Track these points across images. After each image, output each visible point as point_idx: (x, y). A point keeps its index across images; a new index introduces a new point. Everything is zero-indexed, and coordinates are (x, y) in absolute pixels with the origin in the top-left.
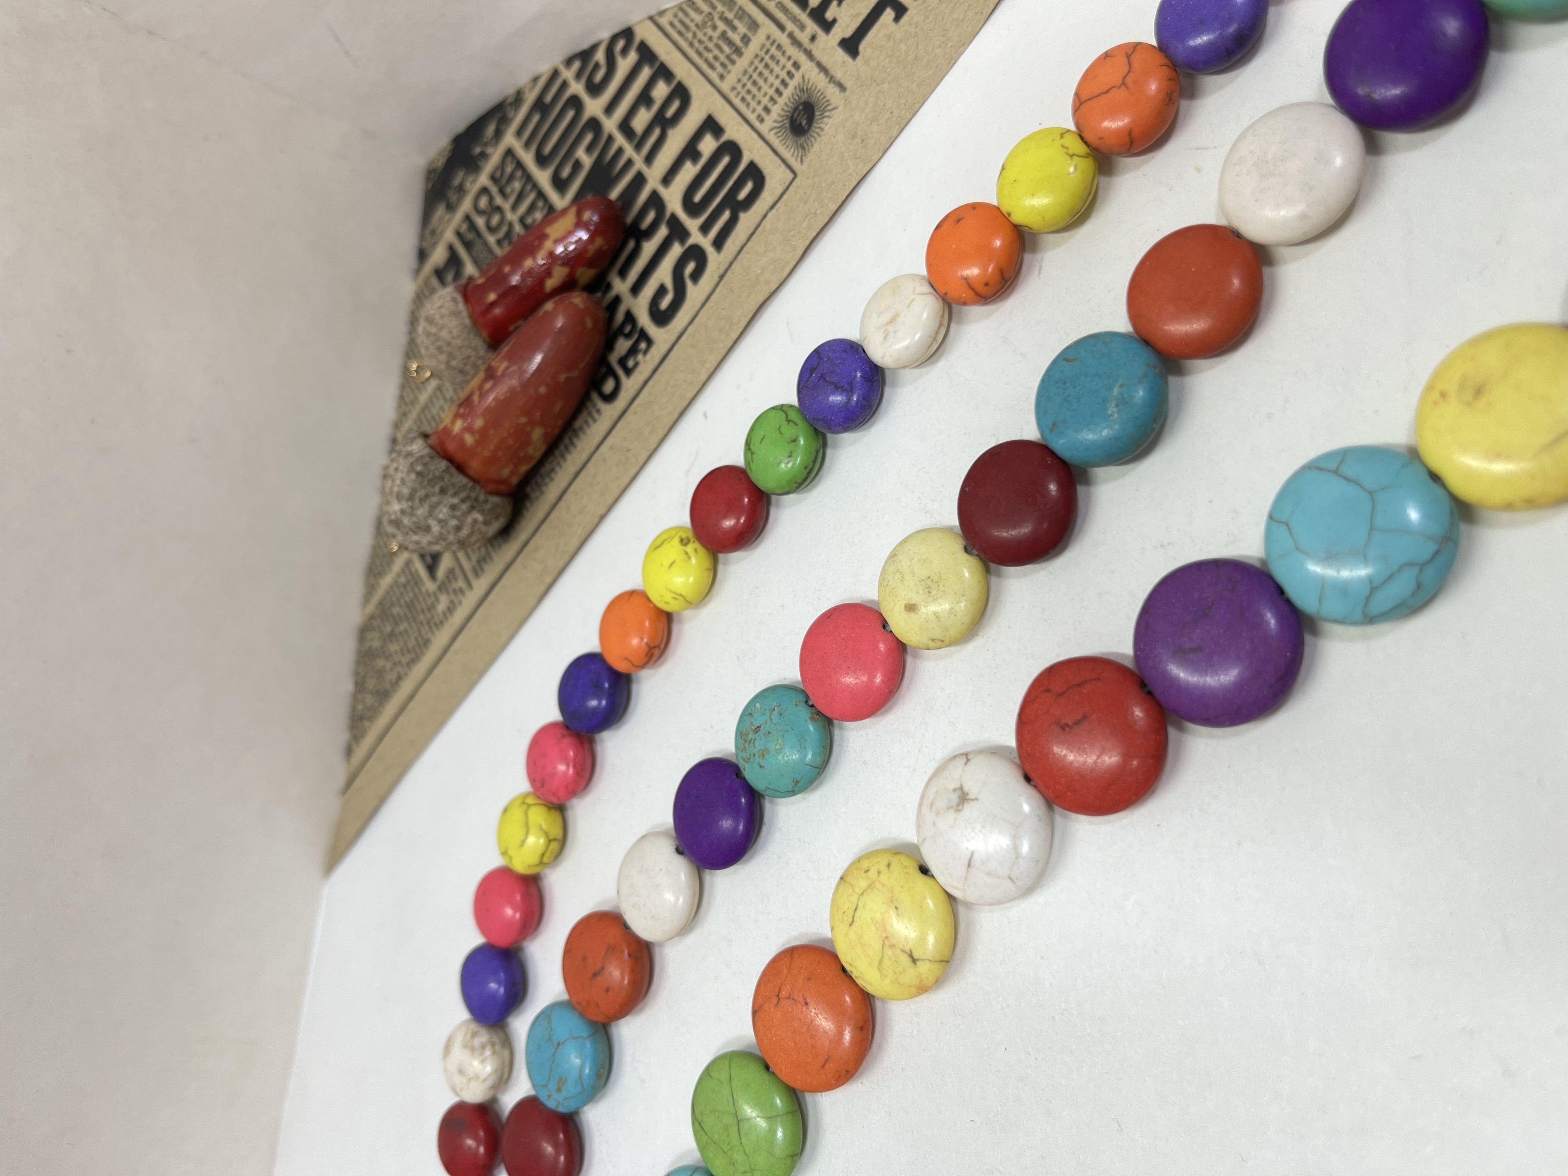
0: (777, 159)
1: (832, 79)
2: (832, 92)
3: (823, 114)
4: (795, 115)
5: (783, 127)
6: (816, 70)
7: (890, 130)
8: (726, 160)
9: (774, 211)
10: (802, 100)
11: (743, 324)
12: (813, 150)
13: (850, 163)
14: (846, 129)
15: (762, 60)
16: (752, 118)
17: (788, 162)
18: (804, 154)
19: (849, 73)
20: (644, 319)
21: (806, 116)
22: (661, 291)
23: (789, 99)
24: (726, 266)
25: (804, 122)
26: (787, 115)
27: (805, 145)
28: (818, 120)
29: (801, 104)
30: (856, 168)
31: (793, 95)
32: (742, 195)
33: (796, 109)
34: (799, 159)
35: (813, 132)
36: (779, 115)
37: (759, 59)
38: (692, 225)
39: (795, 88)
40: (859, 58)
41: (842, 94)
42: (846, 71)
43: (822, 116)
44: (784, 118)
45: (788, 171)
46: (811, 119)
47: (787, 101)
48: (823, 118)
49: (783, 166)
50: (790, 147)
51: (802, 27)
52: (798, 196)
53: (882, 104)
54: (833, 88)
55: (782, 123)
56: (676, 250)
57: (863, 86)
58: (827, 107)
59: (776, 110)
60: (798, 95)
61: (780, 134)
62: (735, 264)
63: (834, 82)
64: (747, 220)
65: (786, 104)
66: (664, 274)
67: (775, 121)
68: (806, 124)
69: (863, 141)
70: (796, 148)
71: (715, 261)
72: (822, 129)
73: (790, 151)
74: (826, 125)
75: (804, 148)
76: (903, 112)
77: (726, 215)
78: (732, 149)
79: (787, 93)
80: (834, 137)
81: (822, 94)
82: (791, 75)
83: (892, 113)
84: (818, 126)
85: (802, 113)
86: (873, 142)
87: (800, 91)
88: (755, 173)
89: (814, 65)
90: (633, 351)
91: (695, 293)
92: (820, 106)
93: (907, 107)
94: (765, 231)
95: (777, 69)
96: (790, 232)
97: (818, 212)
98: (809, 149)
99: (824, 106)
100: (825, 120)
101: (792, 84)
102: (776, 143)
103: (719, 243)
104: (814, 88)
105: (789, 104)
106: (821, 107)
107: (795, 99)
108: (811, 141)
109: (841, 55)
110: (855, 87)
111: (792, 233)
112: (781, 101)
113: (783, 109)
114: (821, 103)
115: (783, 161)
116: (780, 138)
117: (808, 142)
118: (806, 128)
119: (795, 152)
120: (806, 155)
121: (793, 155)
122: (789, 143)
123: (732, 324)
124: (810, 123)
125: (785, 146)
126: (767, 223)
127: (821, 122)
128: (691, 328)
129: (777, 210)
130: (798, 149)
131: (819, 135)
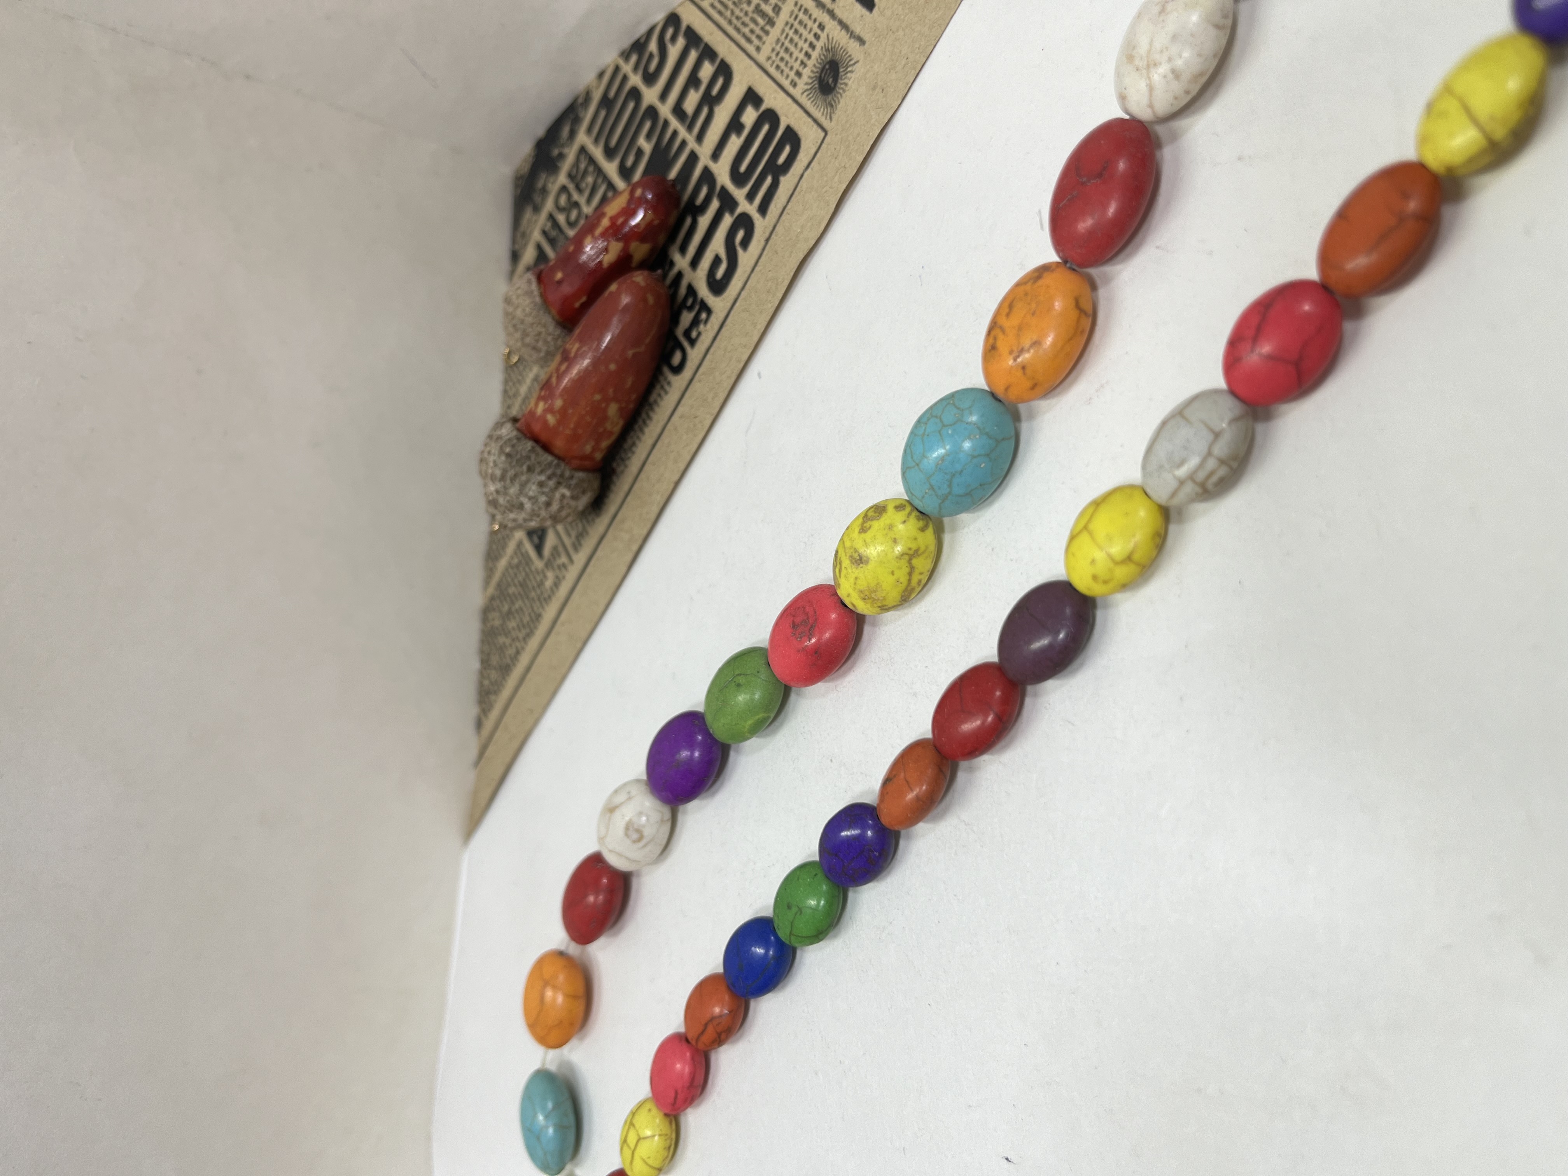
0: (810, 120)
1: (852, 35)
2: (854, 47)
3: (847, 69)
4: (823, 75)
5: (813, 88)
6: (839, 28)
7: (907, 75)
8: (766, 128)
9: (809, 170)
10: (828, 60)
11: (787, 283)
12: (839, 107)
13: (872, 113)
14: (867, 81)
15: (792, 26)
16: (786, 83)
17: (819, 122)
18: (832, 111)
19: (867, 26)
20: (703, 291)
21: (832, 74)
22: (717, 261)
23: (817, 60)
24: (771, 228)
25: (831, 81)
26: (816, 76)
27: (833, 103)
28: (842, 76)
29: (828, 63)
30: (878, 118)
31: (820, 55)
32: (781, 160)
33: (823, 69)
34: (828, 117)
35: (839, 88)
36: (809, 77)
37: (789, 26)
38: (739, 194)
39: (822, 48)
40: (875, 10)
41: (862, 47)
42: (865, 25)
43: (845, 72)
44: (814, 79)
45: (820, 130)
46: (836, 76)
47: (815, 62)
48: (847, 73)
49: (815, 126)
50: (820, 106)
52: (829, 153)
53: (898, 51)
54: (854, 42)
55: (813, 85)
56: (727, 220)
57: (880, 36)
58: (850, 62)
59: (806, 72)
60: (824, 55)
61: (811, 96)
62: (778, 225)
63: (854, 37)
64: (786, 182)
65: (814, 65)
66: (717, 245)
67: (807, 84)
68: (833, 81)
69: (883, 90)
70: (826, 107)
71: (761, 225)
72: (846, 84)
73: (820, 110)
74: (849, 80)
75: (832, 106)
76: (918, 56)
77: (769, 180)
78: (770, 117)
79: (815, 54)
80: (857, 91)
81: (844, 51)
82: (817, 37)
83: (907, 59)
84: (842, 82)
85: (828, 71)
86: (892, 90)
87: (826, 51)
88: (792, 138)
89: (835, 23)
90: (696, 322)
91: (745, 259)
92: (843, 62)
93: (921, 51)
94: (802, 190)
95: (805, 33)
96: (823, 188)
97: (847, 166)
98: (836, 106)
99: (847, 62)
100: (849, 75)
101: (819, 45)
102: (808, 105)
103: (763, 209)
104: (837, 46)
105: (818, 65)
106: (844, 64)
107: (822, 59)
108: (838, 98)
109: (861, 12)
110: (873, 39)
111: (825, 189)
112: (810, 63)
113: (812, 71)
114: (844, 59)
115: (815, 121)
116: (812, 99)
117: (835, 99)
118: (832, 85)
119: (826, 110)
120: (834, 112)
121: (823, 114)
122: (819, 102)
123: (777, 284)
124: (836, 81)
125: (816, 106)
126: (803, 183)
127: (845, 78)
128: (743, 293)
129: (812, 169)
130: (827, 108)
131: (844, 91)
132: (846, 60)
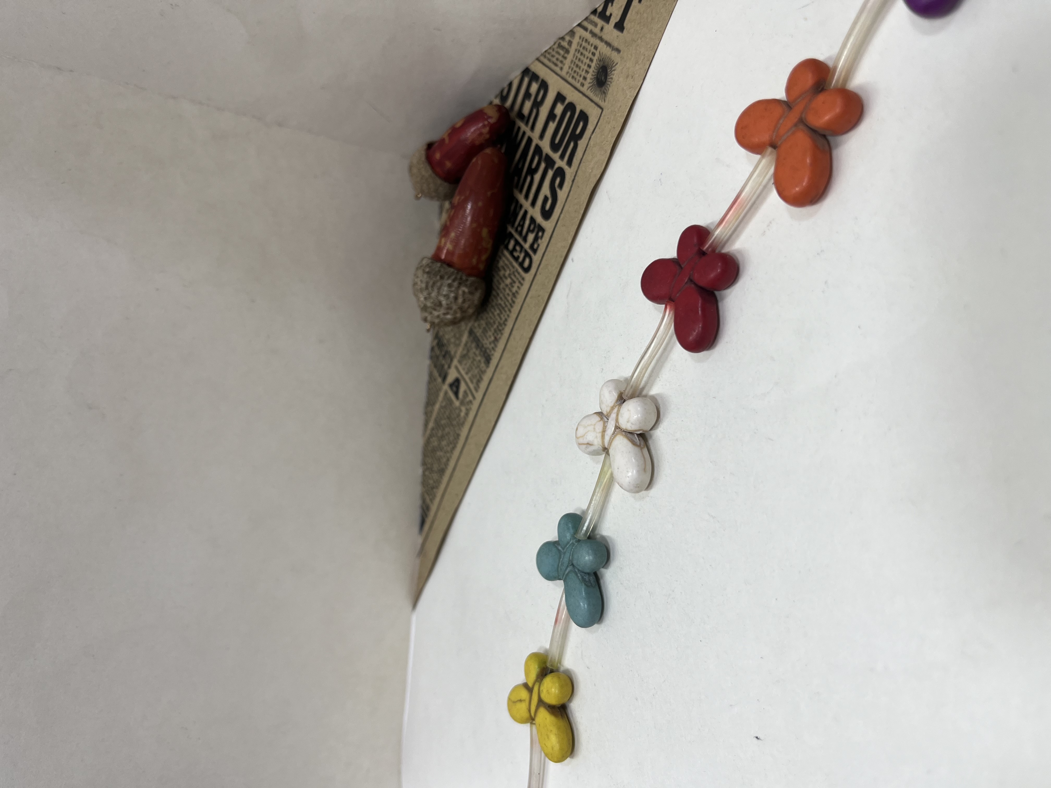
0: (593, 104)
1: (613, 48)
2: (614, 56)
3: (612, 69)
4: (598, 76)
6: (605, 46)
7: (645, 65)
8: (568, 114)
9: (594, 134)
10: (601, 66)
12: (609, 92)
14: (623, 74)
15: (579, 51)
16: (578, 85)
17: (598, 104)
20: (539, 219)
21: (604, 74)
22: (546, 199)
23: (595, 68)
24: (575, 174)
25: (603, 78)
27: (605, 91)
28: (609, 74)
29: (600, 68)
31: (596, 65)
32: (578, 131)
33: (598, 72)
34: (603, 100)
35: (608, 82)
36: (591, 79)
37: (577, 51)
38: (556, 156)
39: (597, 60)
40: (625, 31)
41: (619, 55)
42: (620, 41)
44: (594, 79)
45: (599, 109)
46: (606, 75)
48: (612, 72)
49: (596, 107)
50: (598, 95)
51: (596, 25)
52: (605, 121)
53: (639, 52)
54: (614, 52)
55: (593, 83)
56: (550, 173)
57: (628, 46)
58: (613, 65)
59: (589, 76)
60: (598, 64)
61: (592, 90)
62: (579, 170)
64: (582, 144)
65: (593, 71)
66: (546, 190)
67: (590, 83)
69: (632, 77)
71: (569, 172)
72: (612, 78)
73: (598, 97)
74: (614, 75)
75: (605, 93)
76: (650, 52)
77: (572, 145)
78: (571, 107)
79: (593, 65)
80: (618, 81)
81: (609, 59)
82: (594, 54)
83: (644, 55)
85: (602, 73)
86: (637, 76)
87: (599, 61)
88: (584, 117)
89: (603, 44)
90: (536, 239)
91: (562, 195)
93: (651, 49)
94: (591, 147)
95: (586, 53)
97: (615, 126)
98: (607, 92)
99: (611, 65)
101: (595, 59)
102: (591, 95)
103: (570, 163)
104: (605, 57)
105: (595, 71)
107: (597, 67)
108: (608, 87)
109: (616, 32)
110: (625, 48)
111: (604, 143)
112: (591, 71)
113: (592, 75)
115: (596, 104)
116: (593, 92)
117: (606, 88)
118: (604, 81)
119: (601, 96)
120: (606, 96)
121: (600, 99)
122: (598, 92)
123: (580, 206)
124: (606, 78)
125: (596, 95)
126: (592, 142)
127: (611, 76)
128: (562, 216)
129: (596, 133)
130: (602, 95)
131: (611, 83)
132: (610, 65)
